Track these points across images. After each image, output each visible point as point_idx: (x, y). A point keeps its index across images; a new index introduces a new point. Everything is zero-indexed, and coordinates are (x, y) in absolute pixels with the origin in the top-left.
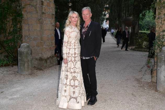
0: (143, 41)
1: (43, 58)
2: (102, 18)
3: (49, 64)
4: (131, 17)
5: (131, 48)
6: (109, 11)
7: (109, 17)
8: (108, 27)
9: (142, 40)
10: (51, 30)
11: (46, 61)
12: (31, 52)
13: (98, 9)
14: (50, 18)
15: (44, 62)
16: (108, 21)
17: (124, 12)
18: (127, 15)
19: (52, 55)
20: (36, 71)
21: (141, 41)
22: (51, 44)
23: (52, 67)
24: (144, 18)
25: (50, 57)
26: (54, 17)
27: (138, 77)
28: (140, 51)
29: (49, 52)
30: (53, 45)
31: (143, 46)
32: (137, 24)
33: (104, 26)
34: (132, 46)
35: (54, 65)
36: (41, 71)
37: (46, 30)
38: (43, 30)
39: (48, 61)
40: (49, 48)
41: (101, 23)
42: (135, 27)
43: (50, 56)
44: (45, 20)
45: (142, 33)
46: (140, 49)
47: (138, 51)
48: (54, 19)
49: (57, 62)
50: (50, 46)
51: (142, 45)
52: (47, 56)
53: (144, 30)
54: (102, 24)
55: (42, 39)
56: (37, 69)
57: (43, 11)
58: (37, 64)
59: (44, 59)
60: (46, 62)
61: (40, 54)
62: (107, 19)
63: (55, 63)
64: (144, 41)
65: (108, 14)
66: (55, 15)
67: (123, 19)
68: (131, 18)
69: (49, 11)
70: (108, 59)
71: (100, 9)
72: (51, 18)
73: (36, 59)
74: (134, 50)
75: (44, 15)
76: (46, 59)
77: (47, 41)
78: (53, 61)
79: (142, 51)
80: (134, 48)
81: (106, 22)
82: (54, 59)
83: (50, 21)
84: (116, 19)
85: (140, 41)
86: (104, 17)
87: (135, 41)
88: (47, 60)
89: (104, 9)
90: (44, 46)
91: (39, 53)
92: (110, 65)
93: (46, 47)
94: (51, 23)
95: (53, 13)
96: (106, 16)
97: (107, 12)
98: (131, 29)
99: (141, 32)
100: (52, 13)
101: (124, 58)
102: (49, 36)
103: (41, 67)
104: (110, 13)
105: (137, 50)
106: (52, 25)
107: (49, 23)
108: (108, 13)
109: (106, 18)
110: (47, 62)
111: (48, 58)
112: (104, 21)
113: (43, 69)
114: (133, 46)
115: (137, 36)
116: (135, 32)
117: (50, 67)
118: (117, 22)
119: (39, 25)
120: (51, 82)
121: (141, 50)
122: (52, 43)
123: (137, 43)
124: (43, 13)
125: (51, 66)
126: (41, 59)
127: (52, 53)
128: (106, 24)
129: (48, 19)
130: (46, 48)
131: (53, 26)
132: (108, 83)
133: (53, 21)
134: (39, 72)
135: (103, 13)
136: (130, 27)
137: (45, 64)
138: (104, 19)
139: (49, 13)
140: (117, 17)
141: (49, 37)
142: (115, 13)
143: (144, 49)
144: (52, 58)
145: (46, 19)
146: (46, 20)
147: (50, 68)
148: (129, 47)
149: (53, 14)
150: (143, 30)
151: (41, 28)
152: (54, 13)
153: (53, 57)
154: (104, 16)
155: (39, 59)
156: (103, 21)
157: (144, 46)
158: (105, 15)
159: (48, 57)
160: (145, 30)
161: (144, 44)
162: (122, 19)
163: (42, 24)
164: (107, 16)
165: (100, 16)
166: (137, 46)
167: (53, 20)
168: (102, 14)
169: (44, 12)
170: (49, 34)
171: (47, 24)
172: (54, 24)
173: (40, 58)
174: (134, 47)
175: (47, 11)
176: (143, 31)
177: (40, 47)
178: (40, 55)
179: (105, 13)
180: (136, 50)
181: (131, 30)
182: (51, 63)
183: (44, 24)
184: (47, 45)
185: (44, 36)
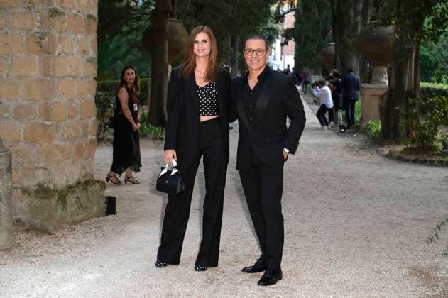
0: (437, 124)
1: (51, 187)
2: (269, 29)
3: (73, 209)
4: (390, 29)
5: (390, 151)
6: (296, 2)
7: (296, 23)
8: (292, 66)
9: (431, 119)
10: (82, 78)
11: (62, 197)
12: (7, 163)
14: (80, 32)
15: (53, 201)
16: (292, 43)
17: (360, 6)
18: (369, 18)
19: (85, 176)
20: (23, 236)
21: (430, 126)
22: (81, 132)
23: (84, 223)
24: (441, 33)
25: (79, 182)
26: (94, 26)
27: (422, 264)
28: (424, 162)
29: (73, 163)
30: (90, 137)
31: (436, 144)
32: (411, 56)
33: (275, 62)
34: (390, 144)
35: (94, 216)
36: (46, 238)
37: (64, 77)
38: (53, 77)
39: (71, 199)
40: (73, 150)
42: (406, 66)
43: (76, 178)
44: (59, 38)
45: (429, 92)
46: (426, 157)
47: (415, 162)
48: (94, 36)
49: (103, 205)
50: (78, 141)
51: (433, 139)
52: (67, 181)
53: (439, 81)
55: (47, 113)
56: (27, 231)
57: (55, 4)
58: (27, 209)
59: (55, 191)
60: (64, 202)
61: (41, 172)
62: (288, 34)
63: (95, 208)
64: (441, 123)
65: (293, 13)
66: (97, 20)
67: (355, 36)
68: (390, 34)
69: (76, 4)
72: (82, 33)
73: (25, 191)
74: (400, 159)
75: (56, 20)
76: (62, 191)
77: (69, 121)
78: (88, 200)
79: (432, 163)
80: (401, 152)
81: (282, 45)
82: (92, 192)
83: (78, 43)
84: (325, 33)
85: (422, 123)
86: (275, 26)
87: (402, 122)
88: (66, 194)
90: (57, 142)
91: (37, 168)
93: (62, 143)
94: (85, 51)
95: (91, 13)
96: (282, 21)
97: (286, 7)
98: (386, 75)
99: (428, 89)
100: (86, 13)
101: (361, 190)
102: (76, 99)
103: (45, 223)
104: (301, 11)
105: (412, 158)
106: (88, 61)
107: (76, 49)
108: (291, 11)
109: (285, 28)
110: (67, 203)
111: (70, 187)
112: (275, 42)
113: (50, 228)
114: (398, 143)
115: (414, 105)
116: (406, 89)
117: (76, 223)
118: (331, 48)
119: (37, 57)
120: (90, 277)
121: (429, 159)
122: (85, 127)
123: (414, 133)
124: (54, 13)
125: (83, 220)
126: (43, 192)
127: (84, 168)
128: (282, 54)
129: (73, 36)
130: (62, 150)
131: (89, 64)
133: (89, 45)
134: (36, 240)
135: (274, 8)
136: (385, 69)
137: (60, 211)
138: (277, 33)
139: (74, 12)
140: (330, 27)
141: (74, 104)
142: (320, 12)
143: (438, 154)
144: (86, 189)
145: (64, 35)
146: (65, 38)
147: (78, 227)
148: (380, 148)
149: (90, 17)
150: (434, 79)
151: (47, 70)
152: (95, 13)
153: (87, 182)
154: (277, 23)
155: (37, 192)
156: (271, 40)
157: (440, 146)
158: (280, 18)
159: (72, 182)
160: (444, 80)
161: (439, 136)
162: (349, 37)
163: (49, 54)
164: (289, 21)
166: (413, 142)
167: (90, 40)
168: (268, 13)
169: (58, 7)
170: (76, 93)
171: (67, 54)
172: (95, 56)
173: (40, 186)
174: (400, 148)
175: (71, 6)
176: (433, 82)
177: (41, 145)
178: (41, 176)
179: (278, 8)
180: (407, 161)
181: (387, 81)
182: (81, 206)
183: (56, 54)
184: (65, 135)
185: (56, 100)
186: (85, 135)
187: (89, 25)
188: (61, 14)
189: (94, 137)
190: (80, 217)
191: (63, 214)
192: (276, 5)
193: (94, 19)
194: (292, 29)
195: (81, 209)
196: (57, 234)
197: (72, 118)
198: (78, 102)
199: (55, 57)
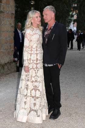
2: (69, 19)
3: (6, 70)
6: (77, 12)
7: (77, 18)
8: (76, 30)
10: (10, 32)
13: (64, 9)
16: (76, 23)
19: (10, 61)
22: (9, 48)
23: (9, 74)
25: (8, 62)
26: (14, 16)
29: (7, 56)
35: (13, 72)
37: (4, 31)
38: (1, 31)
39: (6, 67)
40: (7, 53)
41: (67, 25)
48: (14, 19)
49: (15, 69)
50: (8, 50)
52: (5, 62)
54: (69, 26)
57: (2, 9)
59: (1, 65)
60: (4, 68)
62: (75, 21)
63: (13, 70)
65: (76, 15)
69: (8, 10)
70: (75, 67)
71: (67, 9)
72: (9, 18)
75: (2, 14)
76: (3, 65)
77: (5, 44)
78: (11, 67)
81: (73, 24)
82: (12, 65)
86: (71, 18)
89: (72, 9)
92: (76, 74)
93: (3, 51)
94: (10, 24)
95: (13, 12)
97: (74, 13)
100: (11, 12)
104: (78, 14)
106: (12, 27)
107: (8, 23)
108: (76, 14)
109: (74, 19)
111: (6, 64)
117: (7, 74)
120: (9, 91)
122: (10, 46)
124: (1, 12)
125: (9, 73)
127: (10, 58)
128: (73, 26)
129: (7, 19)
130: (3, 53)
131: (12, 28)
132: (74, 94)
133: (12, 22)
135: (71, 13)
137: (2, 71)
138: (72, 21)
139: (8, 12)
142: (84, 15)
144: (10, 64)
145: (4, 19)
149: (12, 14)
152: (14, 12)
153: (11, 62)
154: (72, 17)
156: (70, 22)
158: (72, 16)
159: (6, 62)
164: (75, 17)
165: (67, 17)
167: (12, 20)
168: (69, 15)
170: (8, 36)
171: (5, 24)
172: (14, 25)
175: (6, 10)
182: (9, 69)
183: (2, 24)
184: (4, 48)
185: (2, 38)
186: (11, 49)
187: (12, 16)
188: (3, 12)
189: (13, 49)
190: (8, 72)
191: (3, 72)
192: (72, 12)
193: (14, 14)
194: (76, 19)
195: (9, 70)
196: (1, 77)
197: (6, 43)
198: (8, 39)
199: (1, 25)
